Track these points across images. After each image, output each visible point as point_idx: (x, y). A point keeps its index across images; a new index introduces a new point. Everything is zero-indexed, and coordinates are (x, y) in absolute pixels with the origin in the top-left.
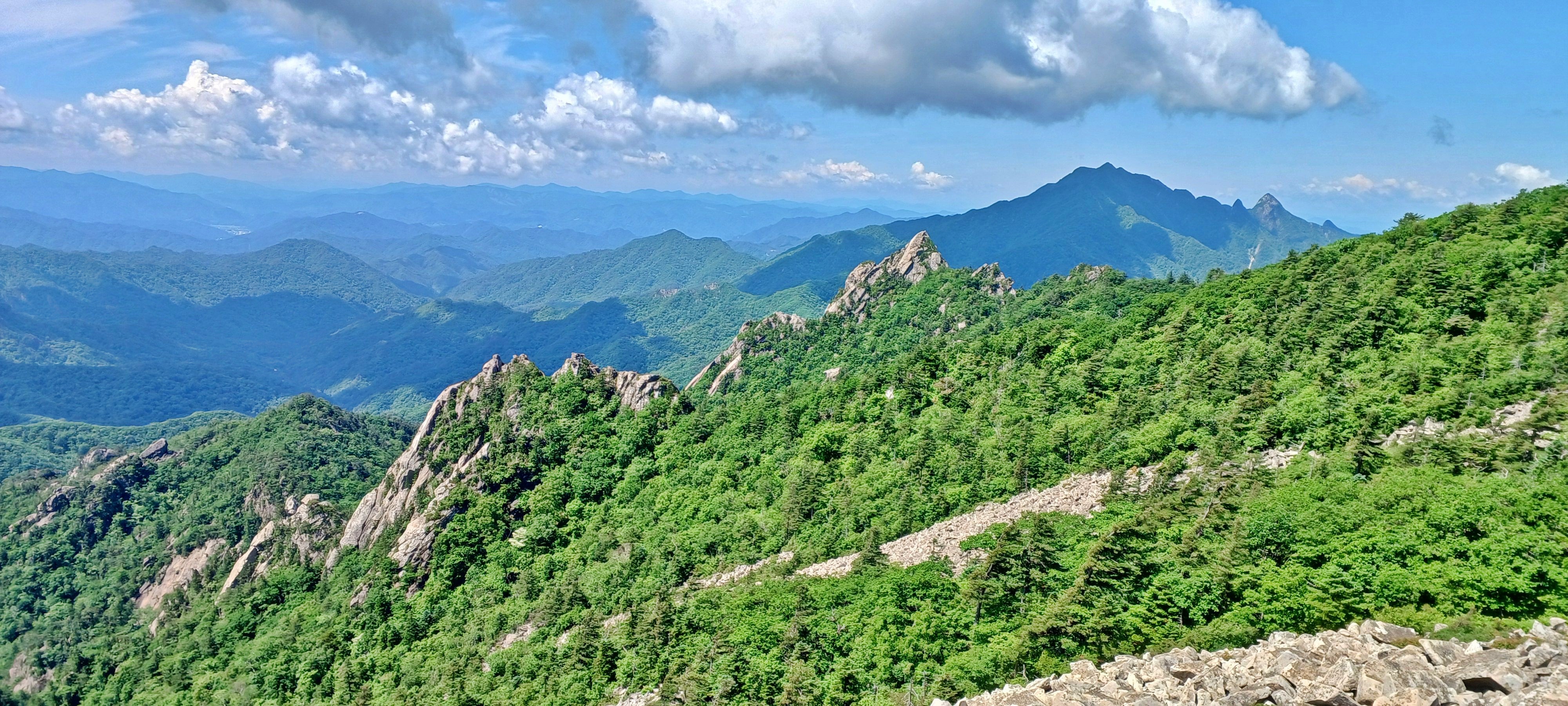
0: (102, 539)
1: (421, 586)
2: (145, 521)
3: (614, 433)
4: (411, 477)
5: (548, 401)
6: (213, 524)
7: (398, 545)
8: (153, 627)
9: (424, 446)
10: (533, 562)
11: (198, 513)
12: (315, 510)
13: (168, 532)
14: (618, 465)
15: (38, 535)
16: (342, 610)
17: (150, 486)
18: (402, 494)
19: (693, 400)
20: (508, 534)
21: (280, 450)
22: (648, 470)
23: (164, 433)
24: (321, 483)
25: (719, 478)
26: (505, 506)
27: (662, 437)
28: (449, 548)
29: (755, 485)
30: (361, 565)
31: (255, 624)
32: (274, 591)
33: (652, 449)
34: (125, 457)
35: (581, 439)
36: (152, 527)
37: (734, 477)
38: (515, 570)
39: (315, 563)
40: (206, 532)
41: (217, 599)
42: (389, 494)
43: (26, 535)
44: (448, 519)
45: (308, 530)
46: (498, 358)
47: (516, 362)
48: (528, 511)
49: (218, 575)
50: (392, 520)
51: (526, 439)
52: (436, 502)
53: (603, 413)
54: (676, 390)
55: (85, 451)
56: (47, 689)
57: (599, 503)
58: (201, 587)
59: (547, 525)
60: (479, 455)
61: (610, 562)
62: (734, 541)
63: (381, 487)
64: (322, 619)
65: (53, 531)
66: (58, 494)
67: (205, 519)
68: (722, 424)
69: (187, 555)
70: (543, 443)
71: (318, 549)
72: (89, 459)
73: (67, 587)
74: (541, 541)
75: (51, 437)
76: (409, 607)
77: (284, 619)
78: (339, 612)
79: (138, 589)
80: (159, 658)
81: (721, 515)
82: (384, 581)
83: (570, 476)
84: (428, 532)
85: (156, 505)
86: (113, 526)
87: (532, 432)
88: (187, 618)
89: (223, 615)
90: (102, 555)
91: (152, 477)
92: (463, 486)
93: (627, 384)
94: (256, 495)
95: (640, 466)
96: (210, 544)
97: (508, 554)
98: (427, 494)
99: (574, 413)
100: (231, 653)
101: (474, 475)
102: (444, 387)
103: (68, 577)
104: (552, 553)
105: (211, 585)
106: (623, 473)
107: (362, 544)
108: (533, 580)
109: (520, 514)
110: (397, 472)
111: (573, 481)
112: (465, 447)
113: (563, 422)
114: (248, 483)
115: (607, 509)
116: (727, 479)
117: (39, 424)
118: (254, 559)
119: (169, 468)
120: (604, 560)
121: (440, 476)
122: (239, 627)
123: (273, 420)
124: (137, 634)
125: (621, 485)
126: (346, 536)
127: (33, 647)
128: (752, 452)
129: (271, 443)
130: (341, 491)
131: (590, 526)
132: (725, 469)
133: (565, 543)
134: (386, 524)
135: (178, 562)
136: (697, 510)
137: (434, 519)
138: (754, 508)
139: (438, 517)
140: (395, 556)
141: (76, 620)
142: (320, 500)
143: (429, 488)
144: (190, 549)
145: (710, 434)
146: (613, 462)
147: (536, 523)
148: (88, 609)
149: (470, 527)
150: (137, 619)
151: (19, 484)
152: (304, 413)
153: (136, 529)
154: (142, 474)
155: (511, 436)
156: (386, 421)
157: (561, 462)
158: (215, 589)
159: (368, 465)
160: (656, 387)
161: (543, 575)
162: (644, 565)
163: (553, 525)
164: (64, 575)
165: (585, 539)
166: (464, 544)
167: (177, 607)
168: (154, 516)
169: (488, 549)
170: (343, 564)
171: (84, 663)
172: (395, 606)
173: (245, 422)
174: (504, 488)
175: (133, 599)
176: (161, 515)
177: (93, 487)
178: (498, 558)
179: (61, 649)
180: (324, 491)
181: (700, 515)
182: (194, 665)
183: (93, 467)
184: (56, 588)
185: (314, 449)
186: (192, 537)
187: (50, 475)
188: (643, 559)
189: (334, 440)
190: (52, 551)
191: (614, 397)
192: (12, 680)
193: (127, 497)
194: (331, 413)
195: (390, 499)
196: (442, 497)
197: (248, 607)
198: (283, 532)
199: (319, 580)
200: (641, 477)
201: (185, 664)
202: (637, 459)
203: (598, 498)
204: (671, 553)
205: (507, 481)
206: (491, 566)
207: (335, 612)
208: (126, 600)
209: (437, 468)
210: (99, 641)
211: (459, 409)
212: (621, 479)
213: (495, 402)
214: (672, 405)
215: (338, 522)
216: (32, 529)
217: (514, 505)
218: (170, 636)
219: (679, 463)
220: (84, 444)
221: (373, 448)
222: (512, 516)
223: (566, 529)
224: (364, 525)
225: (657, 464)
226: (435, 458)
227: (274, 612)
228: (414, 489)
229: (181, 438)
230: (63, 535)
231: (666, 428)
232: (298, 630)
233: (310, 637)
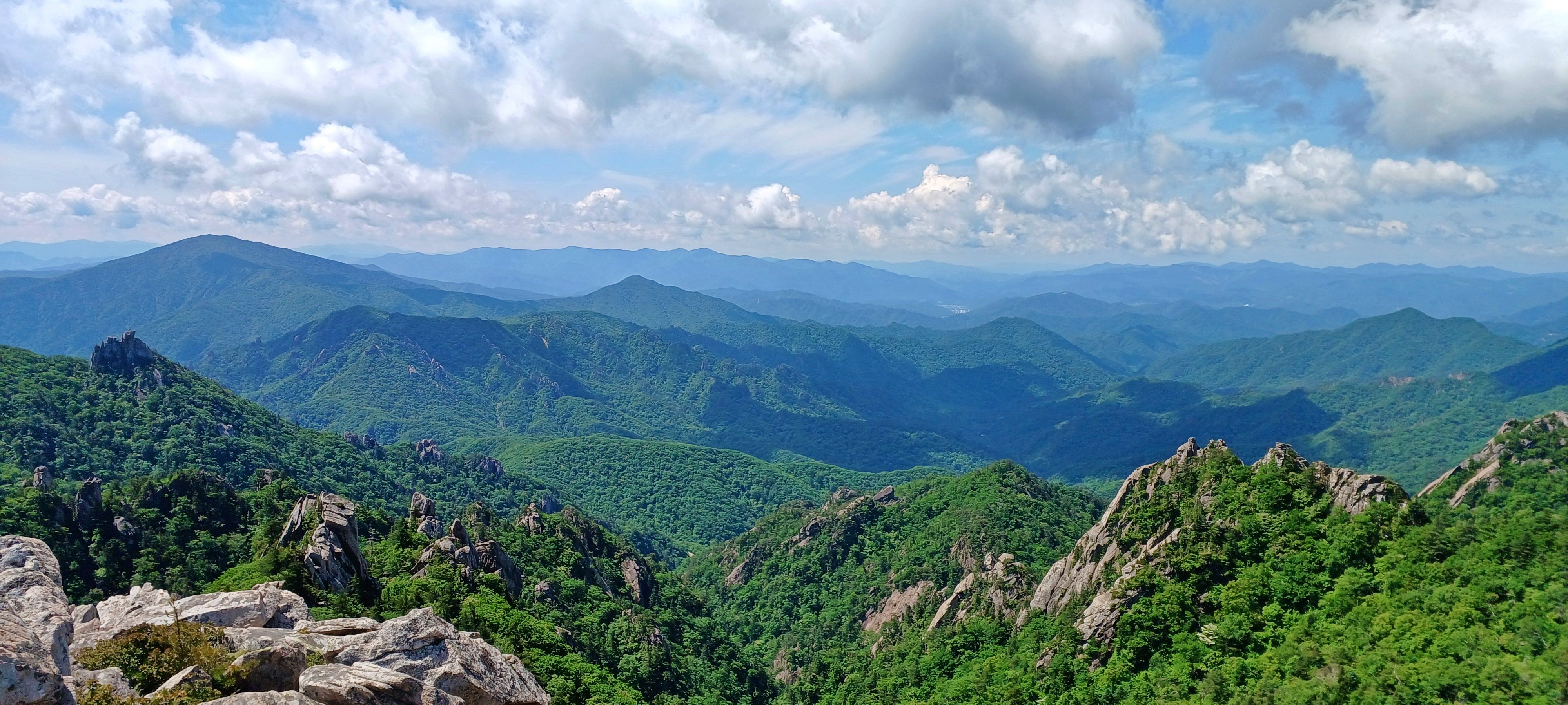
0: (841, 565)
1: (1104, 663)
2: (874, 555)
3: (1324, 536)
4: (1099, 552)
5: (1246, 492)
6: (925, 566)
7: (1084, 617)
8: (874, 648)
9: (1113, 522)
10: (1222, 662)
11: (913, 555)
12: (1009, 569)
13: (890, 568)
14: (1327, 573)
15: (799, 553)
16: (1029, 669)
17: (879, 525)
18: (1089, 567)
19: (1427, 508)
20: (1195, 627)
21: (982, 509)
22: (1365, 585)
23: (891, 481)
24: (1016, 544)
25: (1460, 608)
26: (1194, 597)
27: (1384, 548)
28: (1133, 630)
29: (1516, 625)
30: (1047, 630)
31: (953, 665)
32: (971, 639)
33: (1371, 561)
34: (862, 498)
35: (1283, 538)
36: (878, 561)
37: (1484, 611)
38: (1202, 667)
39: (1007, 619)
40: (919, 573)
41: (925, 634)
42: (1077, 565)
43: (791, 552)
44: (1134, 600)
45: (1002, 587)
46: (1194, 441)
47: (1212, 446)
48: (1219, 606)
49: (926, 614)
50: (1079, 591)
51: (1220, 529)
52: (1122, 581)
53: (1311, 511)
54: (1406, 496)
55: (834, 490)
56: (797, 683)
57: (1302, 613)
58: (912, 621)
59: (1240, 624)
60: (1168, 539)
61: (1312, 681)
62: (1482, 689)
63: (1070, 557)
64: (1010, 673)
65: (809, 552)
66: (814, 522)
67: (918, 561)
68: (1468, 543)
69: (903, 591)
70: (1238, 536)
71: (1011, 607)
72: (837, 496)
73: (815, 600)
74: (1232, 642)
75: (813, 475)
76: (1090, 681)
77: (978, 666)
78: (1026, 671)
79: (865, 612)
80: (876, 678)
81: (1463, 654)
82: (1069, 650)
83: (1269, 576)
84: (1112, 610)
85: (883, 543)
86: (850, 555)
87: (1227, 523)
88: (899, 647)
89: (928, 651)
90: (841, 579)
91: (881, 518)
92: (1151, 569)
93: (1341, 481)
94: (960, 547)
95: (1354, 579)
96: (921, 584)
97: (1195, 649)
98: (1113, 571)
99: (1275, 509)
100: (933, 687)
101: (1163, 560)
102: (1136, 466)
103: (817, 591)
104: (1245, 658)
105: (921, 622)
106: (1333, 583)
107: (1049, 610)
108: (1221, 682)
109: (1210, 608)
110: (1087, 545)
111: (1272, 583)
112: (1155, 529)
113: (1262, 517)
114: (954, 534)
115: (1312, 620)
116: (1475, 613)
117: (806, 463)
118: (955, 604)
119: (894, 511)
120: (1306, 678)
121: (1128, 555)
122: (941, 665)
123: (978, 480)
124: (861, 653)
125: (1329, 595)
126: (1036, 599)
127: (789, 646)
128: (1512, 583)
129: (975, 501)
130: (1033, 555)
131: (1290, 637)
132: (1471, 599)
133: (1260, 650)
134: (1073, 595)
135: (895, 596)
136: (1428, 642)
137: (1119, 598)
138: (1514, 653)
139: (1124, 596)
140: (1080, 628)
141: (819, 630)
142: (1014, 560)
143: (1116, 565)
144: (906, 586)
145: (1450, 553)
146: (1321, 569)
147: (1227, 621)
148: (828, 623)
149: (1155, 612)
150: (862, 639)
151: (789, 510)
152: (1004, 477)
153: (866, 560)
154: (874, 514)
155: (1203, 525)
156: (1077, 494)
157: (1259, 560)
158: (923, 626)
159: (1059, 533)
160: (1380, 489)
161: (1233, 679)
162: (1354, 694)
163: (1247, 627)
164: (814, 590)
165: (1283, 650)
166: (1150, 628)
167: (893, 636)
168: (880, 552)
169: (1175, 638)
170: (1031, 626)
171: (823, 668)
172: (1078, 677)
173: (955, 480)
174: (1193, 578)
175: (860, 621)
176: (885, 552)
177: (838, 520)
178: (1185, 650)
179: (808, 652)
180: (1018, 552)
181: (1433, 648)
182: (902, 690)
183: (839, 503)
184: (808, 599)
185: (1011, 511)
186: (908, 576)
187: (810, 506)
188: (1354, 686)
189: (1029, 506)
190: (807, 569)
191: (1325, 495)
192: (775, 669)
193: (862, 532)
194: (1028, 480)
195: (1078, 570)
196: (1129, 576)
197: (949, 648)
198: (981, 585)
199: (1009, 636)
200: (1355, 591)
201: (896, 688)
202: (1350, 569)
203: (1301, 607)
204: (1392, 687)
205: (1195, 570)
206: (1176, 657)
207: (1022, 669)
208: (855, 621)
209: (1125, 546)
210: (834, 651)
211: (1150, 490)
212: (1330, 589)
213: (1188, 486)
214: (1399, 513)
215: (1029, 585)
216: (795, 548)
217: (1204, 597)
218: (886, 660)
219: (1405, 582)
220: (834, 483)
221: (1064, 518)
222: (1201, 609)
223: (1261, 635)
224: (1052, 592)
225: (1377, 579)
226: (1123, 536)
227: (970, 658)
228: (1101, 564)
229: (903, 486)
230: (815, 556)
231: (1390, 539)
232: (989, 680)
233: (999, 688)
